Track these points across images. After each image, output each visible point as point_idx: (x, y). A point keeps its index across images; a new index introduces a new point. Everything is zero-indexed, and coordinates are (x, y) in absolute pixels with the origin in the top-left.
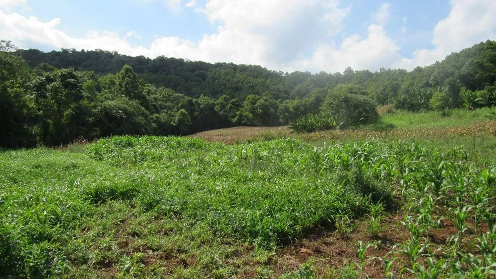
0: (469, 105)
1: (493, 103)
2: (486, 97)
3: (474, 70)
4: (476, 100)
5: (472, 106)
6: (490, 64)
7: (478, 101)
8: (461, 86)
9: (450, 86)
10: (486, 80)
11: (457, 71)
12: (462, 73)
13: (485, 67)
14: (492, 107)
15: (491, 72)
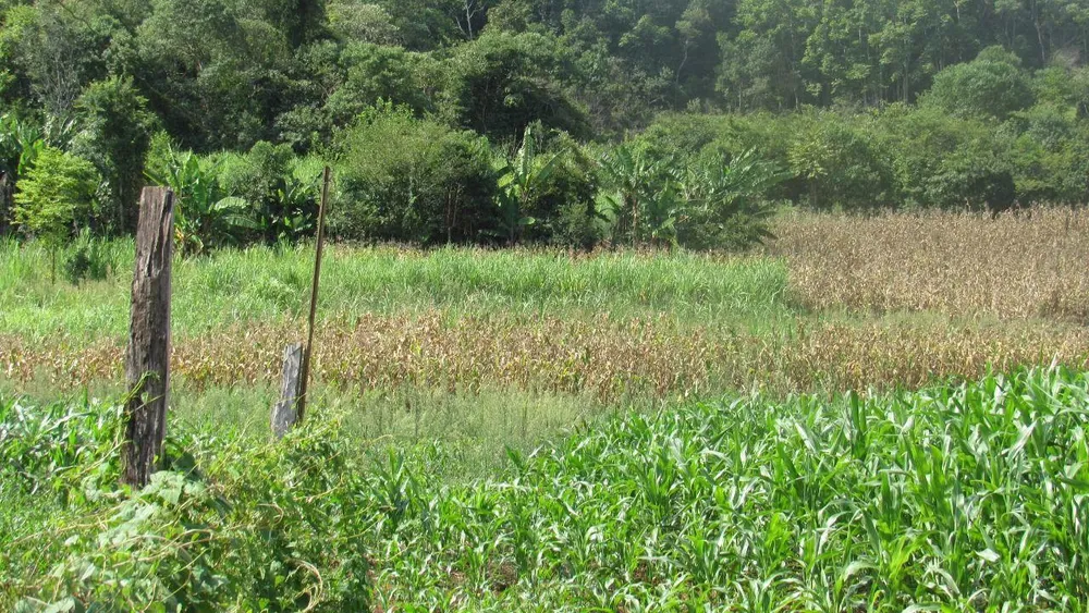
0: (188, 230)
1: (281, 226)
2: (257, 194)
3: (195, 42)
4: (220, 206)
5: (200, 231)
6: (267, 26)
7: (227, 211)
8: (154, 128)
9: (103, 121)
10: (243, 100)
11: (121, 35)
12: (143, 50)
13: (243, 33)
14: (286, 249)
15: (268, 66)
